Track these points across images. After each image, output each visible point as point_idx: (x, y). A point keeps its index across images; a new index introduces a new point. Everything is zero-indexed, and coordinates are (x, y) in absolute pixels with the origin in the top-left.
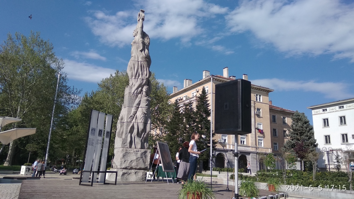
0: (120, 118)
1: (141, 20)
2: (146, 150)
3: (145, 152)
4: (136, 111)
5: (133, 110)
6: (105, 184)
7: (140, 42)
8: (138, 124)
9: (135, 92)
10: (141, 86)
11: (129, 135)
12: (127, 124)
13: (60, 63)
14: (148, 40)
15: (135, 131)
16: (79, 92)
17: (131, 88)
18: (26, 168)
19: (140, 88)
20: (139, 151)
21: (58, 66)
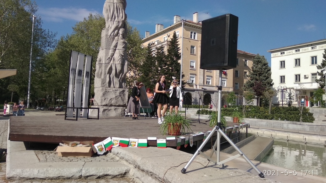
0: (98, 59)
2: (124, 89)
3: (124, 91)
4: (113, 53)
5: (111, 52)
6: (88, 118)
8: (115, 65)
9: (112, 34)
10: (117, 28)
11: (108, 76)
12: (105, 65)
13: (33, 6)
15: (114, 72)
16: (54, 35)
17: (108, 30)
18: (10, 107)
19: (116, 31)
20: (117, 90)
21: (31, 8)
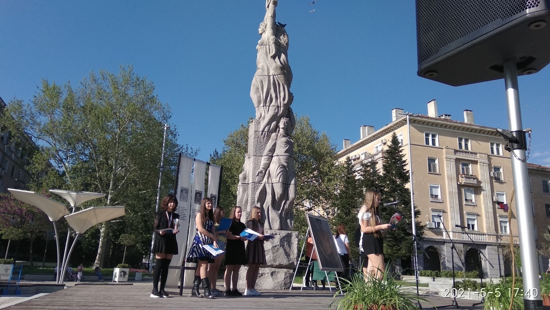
1: (271, 5)
5: (263, 161)
7: (271, 42)
11: (258, 205)
12: (253, 186)
16: (196, 153)
19: (274, 123)
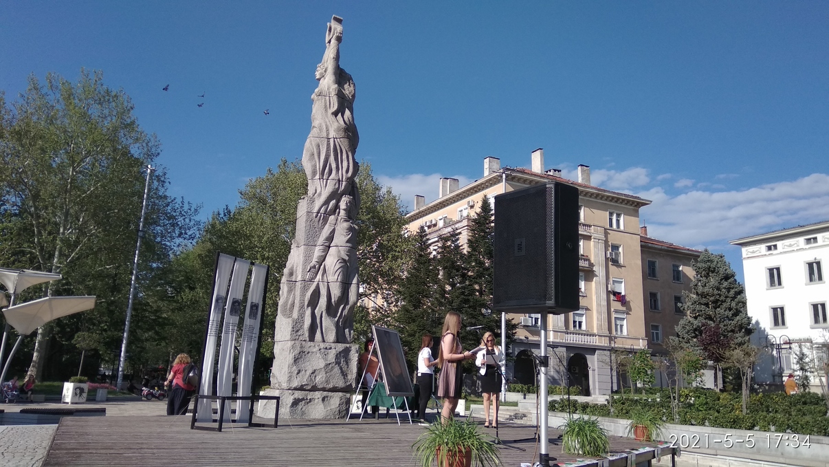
0: (286, 271)
1: (333, 41)
2: (348, 345)
3: (346, 352)
4: (323, 254)
5: (317, 252)
6: (251, 425)
7: (333, 93)
8: (328, 285)
9: (322, 211)
10: (335, 195)
11: (308, 312)
12: (303, 286)
14: (352, 88)
15: (323, 301)
16: (196, 210)
17: (312, 201)
18: (75, 389)
19: (333, 202)
20: (331, 348)
21: (146, 150)
